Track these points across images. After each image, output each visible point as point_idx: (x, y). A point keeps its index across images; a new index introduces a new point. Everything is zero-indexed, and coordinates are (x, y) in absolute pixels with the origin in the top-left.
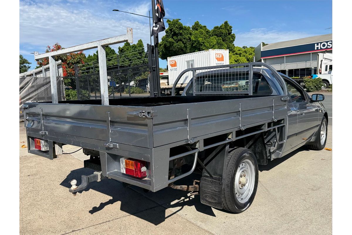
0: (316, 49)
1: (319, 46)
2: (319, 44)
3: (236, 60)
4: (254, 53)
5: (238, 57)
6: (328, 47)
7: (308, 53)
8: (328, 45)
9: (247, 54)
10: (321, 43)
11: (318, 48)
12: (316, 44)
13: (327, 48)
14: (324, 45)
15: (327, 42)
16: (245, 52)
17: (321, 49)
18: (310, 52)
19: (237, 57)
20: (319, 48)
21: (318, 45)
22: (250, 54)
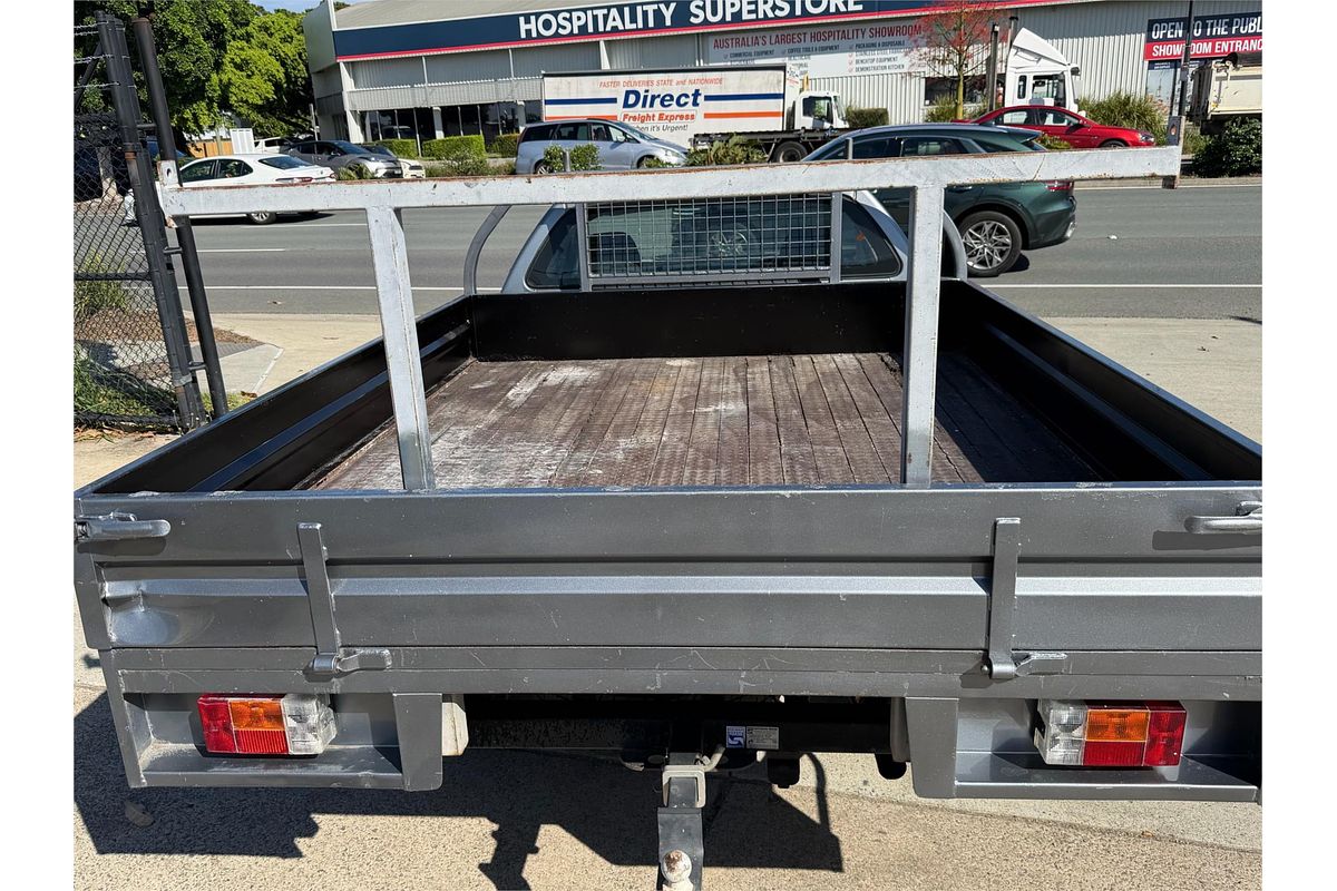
0: (523, 35)
1: (532, 26)
2: (533, 18)
3: (238, 60)
4: (298, 37)
5: (242, 49)
6: (561, 31)
7: (501, 47)
8: (559, 26)
9: (276, 40)
10: (538, 15)
11: (528, 32)
12: (522, 19)
13: (557, 35)
14: (547, 25)
15: (556, 14)
16: (266, 29)
17: (540, 36)
18: (505, 47)
19: (238, 48)
20: (534, 35)
21: (528, 21)
22: (284, 40)
